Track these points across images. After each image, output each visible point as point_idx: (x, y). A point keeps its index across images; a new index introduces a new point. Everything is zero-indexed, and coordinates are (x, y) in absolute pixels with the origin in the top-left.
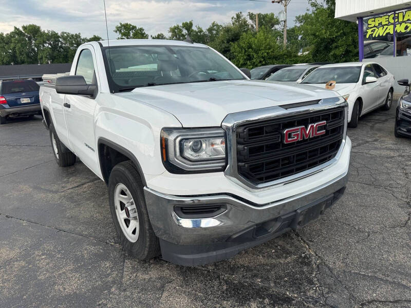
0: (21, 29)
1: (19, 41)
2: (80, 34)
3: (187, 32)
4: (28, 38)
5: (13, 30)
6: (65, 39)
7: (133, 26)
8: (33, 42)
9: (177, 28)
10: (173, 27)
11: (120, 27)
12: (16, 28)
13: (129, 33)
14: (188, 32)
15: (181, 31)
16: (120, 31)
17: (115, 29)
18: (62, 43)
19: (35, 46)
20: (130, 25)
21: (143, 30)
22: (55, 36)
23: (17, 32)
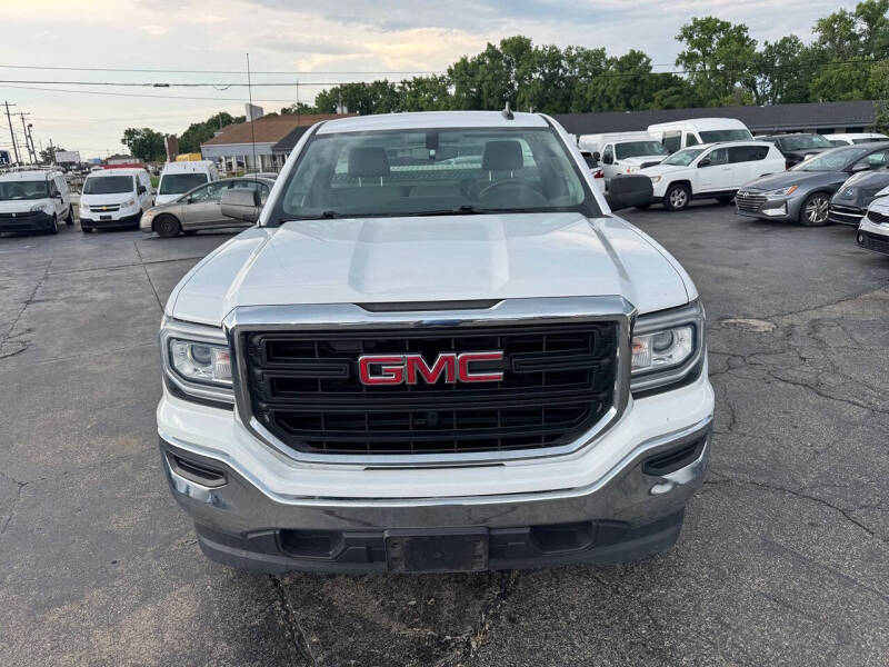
0: (498, 47)
1: (491, 69)
2: (604, 49)
3: (865, 26)
4: (508, 63)
5: (484, 49)
6: (571, 61)
7: (723, 23)
8: (514, 70)
9: (841, 18)
10: (827, 15)
11: (691, 28)
12: (489, 45)
13: (711, 38)
14: (871, 27)
15: (852, 24)
16: (690, 37)
17: (680, 33)
18: (565, 70)
19: (516, 78)
20: (717, 21)
21: (746, 30)
22: (553, 57)
23: (492, 53)
